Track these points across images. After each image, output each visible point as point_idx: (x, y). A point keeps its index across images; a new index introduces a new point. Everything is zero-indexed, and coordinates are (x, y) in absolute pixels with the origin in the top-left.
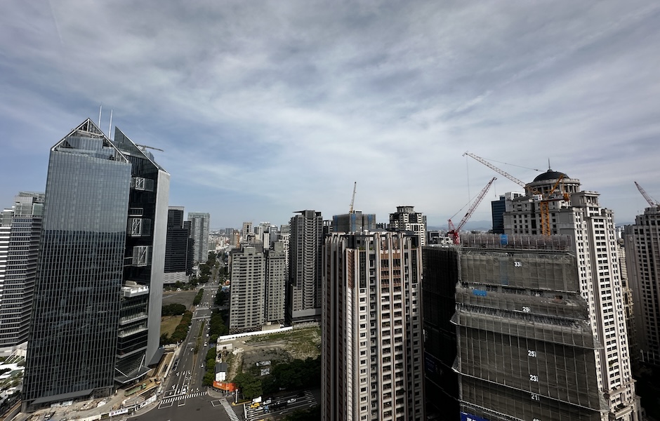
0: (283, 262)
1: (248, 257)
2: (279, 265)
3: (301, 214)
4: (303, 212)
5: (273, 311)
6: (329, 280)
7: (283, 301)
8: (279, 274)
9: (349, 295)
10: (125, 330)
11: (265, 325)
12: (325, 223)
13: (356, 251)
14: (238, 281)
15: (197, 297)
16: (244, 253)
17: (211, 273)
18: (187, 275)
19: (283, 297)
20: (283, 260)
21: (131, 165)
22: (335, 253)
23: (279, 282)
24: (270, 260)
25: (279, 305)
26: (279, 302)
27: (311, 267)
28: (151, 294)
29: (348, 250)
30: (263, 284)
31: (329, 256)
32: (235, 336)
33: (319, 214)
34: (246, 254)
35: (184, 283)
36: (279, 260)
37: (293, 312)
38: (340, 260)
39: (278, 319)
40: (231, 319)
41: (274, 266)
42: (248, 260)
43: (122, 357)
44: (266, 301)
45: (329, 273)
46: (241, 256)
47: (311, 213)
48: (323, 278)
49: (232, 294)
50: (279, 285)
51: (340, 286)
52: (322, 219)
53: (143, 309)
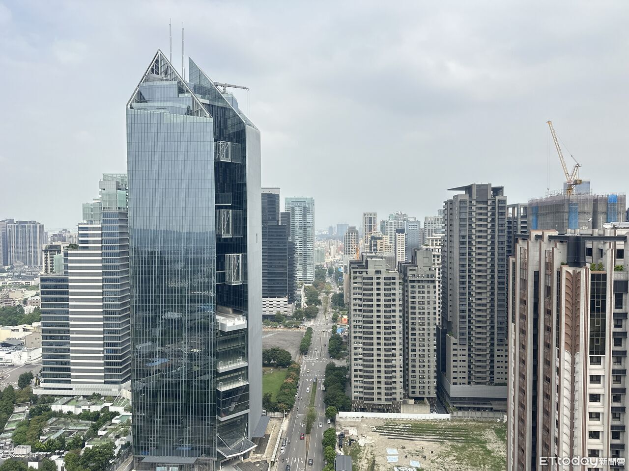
0: (432, 290)
1: (375, 276)
2: (426, 295)
3: (463, 192)
4: (468, 189)
5: (418, 379)
6: (523, 332)
7: (433, 364)
8: (426, 311)
9: (566, 366)
10: (223, 380)
11: (405, 403)
12: (510, 210)
13: (583, 271)
14: (360, 318)
15: (304, 340)
16: (369, 270)
17: (319, 302)
18: (290, 302)
19: (433, 357)
20: (431, 285)
21: (212, 120)
22: (537, 274)
23: (426, 327)
24: (410, 285)
25: (426, 369)
26: (426, 364)
27: (484, 302)
28: (249, 330)
29: (565, 268)
30: (399, 329)
31: (524, 282)
32: (360, 414)
33: (498, 191)
34: (371, 271)
35: (286, 316)
36: (426, 285)
37: (452, 387)
38: (549, 290)
39: (427, 395)
40: (353, 384)
41: (417, 295)
42: (375, 281)
43: (222, 419)
44: (405, 359)
45: (523, 317)
46: (364, 274)
47: (483, 189)
48: (511, 326)
49: (353, 340)
50: (426, 332)
51: (548, 346)
52: (504, 201)
53: (242, 353)
